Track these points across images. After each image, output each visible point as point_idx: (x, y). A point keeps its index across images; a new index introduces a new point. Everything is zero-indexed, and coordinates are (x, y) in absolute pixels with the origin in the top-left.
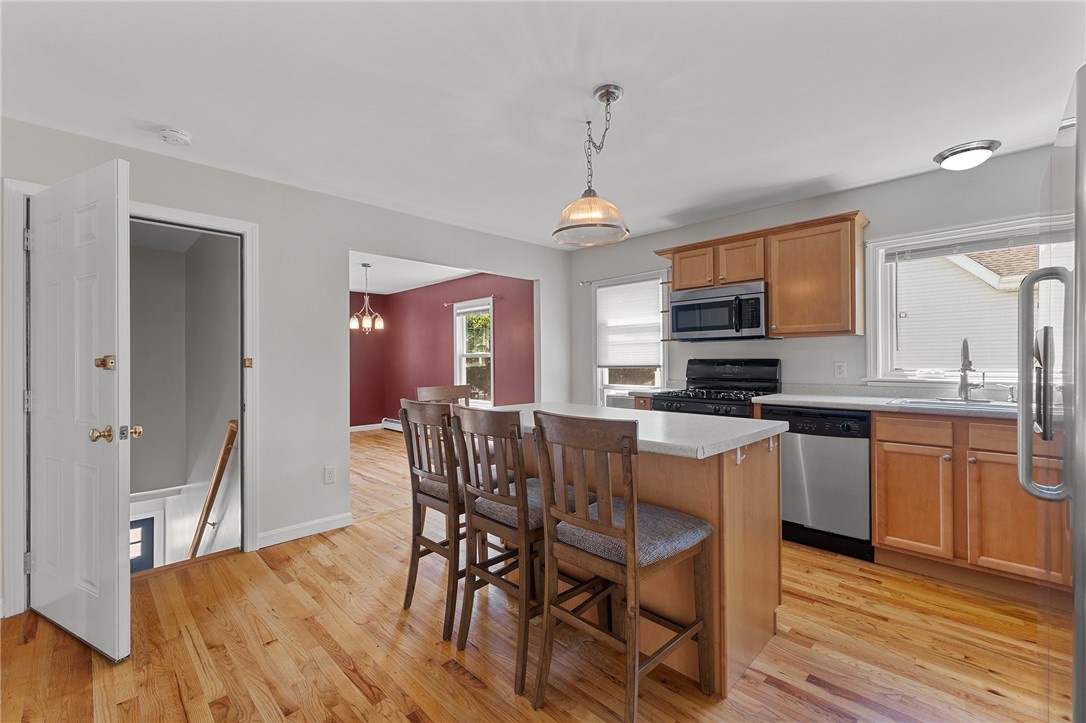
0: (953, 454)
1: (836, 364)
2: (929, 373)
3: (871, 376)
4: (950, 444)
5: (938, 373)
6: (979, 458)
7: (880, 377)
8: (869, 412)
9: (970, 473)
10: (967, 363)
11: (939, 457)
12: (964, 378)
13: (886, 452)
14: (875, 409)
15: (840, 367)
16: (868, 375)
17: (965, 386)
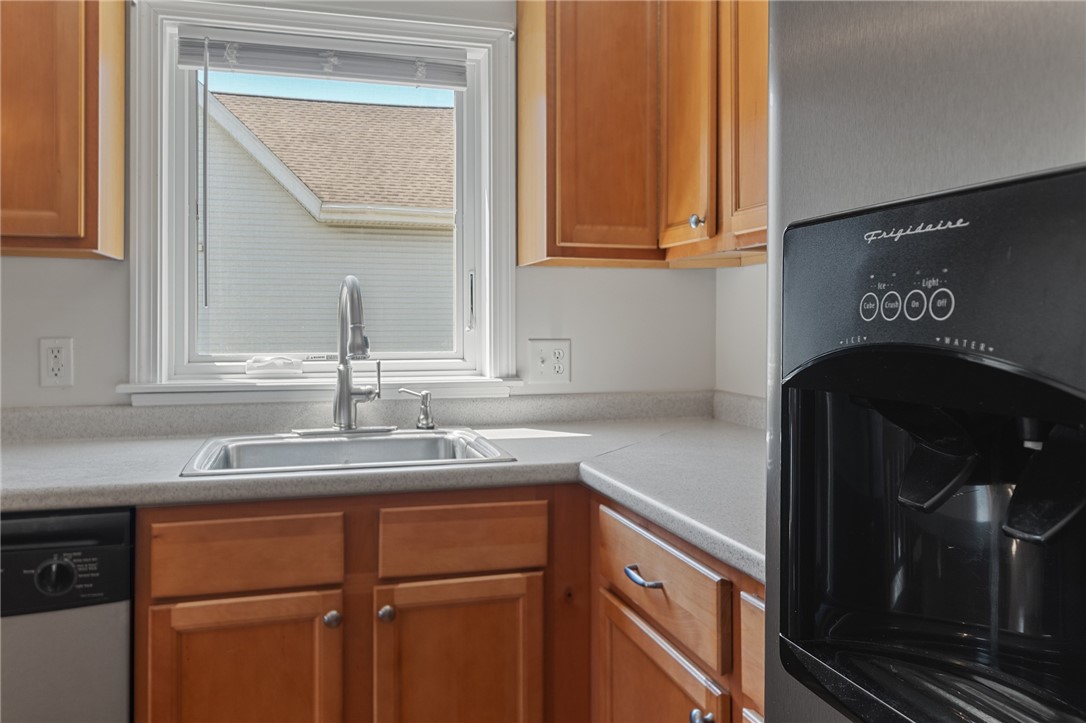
0: (345, 605)
1: (46, 344)
2: (272, 365)
3: (140, 380)
4: (334, 573)
5: (290, 365)
6: (400, 601)
7: (164, 380)
8: (132, 510)
9: (379, 648)
10: (359, 341)
11: (311, 620)
12: (344, 378)
13: (180, 634)
14: (148, 499)
15: (56, 353)
16: (134, 374)
17: (347, 396)
